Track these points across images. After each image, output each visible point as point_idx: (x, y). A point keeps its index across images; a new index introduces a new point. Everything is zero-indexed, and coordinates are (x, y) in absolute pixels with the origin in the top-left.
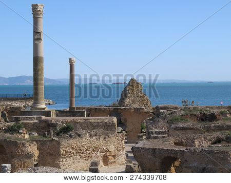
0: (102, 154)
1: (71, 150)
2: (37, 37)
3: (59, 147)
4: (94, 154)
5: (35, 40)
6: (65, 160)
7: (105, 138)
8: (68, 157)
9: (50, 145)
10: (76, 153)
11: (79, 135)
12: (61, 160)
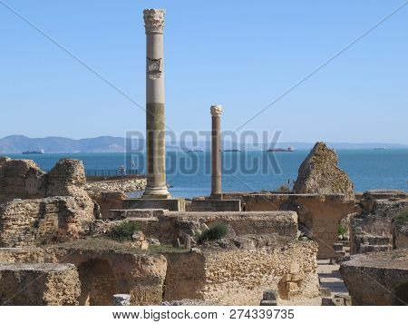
0: (278, 278)
1: (223, 270)
2: (152, 67)
3: (203, 266)
4: (264, 279)
5: (149, 73)
6: (212, 288)
7: (283, 250)
8: (218, 282)
9: (187, 261)
10: (233, 276)
11: (238, 245)
12: (206, 288)
